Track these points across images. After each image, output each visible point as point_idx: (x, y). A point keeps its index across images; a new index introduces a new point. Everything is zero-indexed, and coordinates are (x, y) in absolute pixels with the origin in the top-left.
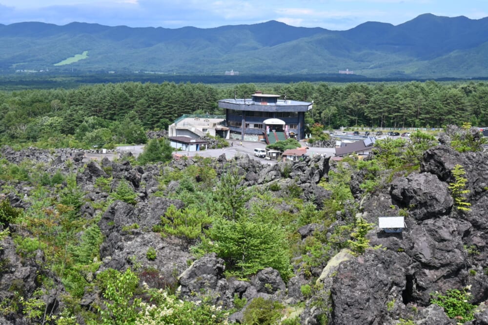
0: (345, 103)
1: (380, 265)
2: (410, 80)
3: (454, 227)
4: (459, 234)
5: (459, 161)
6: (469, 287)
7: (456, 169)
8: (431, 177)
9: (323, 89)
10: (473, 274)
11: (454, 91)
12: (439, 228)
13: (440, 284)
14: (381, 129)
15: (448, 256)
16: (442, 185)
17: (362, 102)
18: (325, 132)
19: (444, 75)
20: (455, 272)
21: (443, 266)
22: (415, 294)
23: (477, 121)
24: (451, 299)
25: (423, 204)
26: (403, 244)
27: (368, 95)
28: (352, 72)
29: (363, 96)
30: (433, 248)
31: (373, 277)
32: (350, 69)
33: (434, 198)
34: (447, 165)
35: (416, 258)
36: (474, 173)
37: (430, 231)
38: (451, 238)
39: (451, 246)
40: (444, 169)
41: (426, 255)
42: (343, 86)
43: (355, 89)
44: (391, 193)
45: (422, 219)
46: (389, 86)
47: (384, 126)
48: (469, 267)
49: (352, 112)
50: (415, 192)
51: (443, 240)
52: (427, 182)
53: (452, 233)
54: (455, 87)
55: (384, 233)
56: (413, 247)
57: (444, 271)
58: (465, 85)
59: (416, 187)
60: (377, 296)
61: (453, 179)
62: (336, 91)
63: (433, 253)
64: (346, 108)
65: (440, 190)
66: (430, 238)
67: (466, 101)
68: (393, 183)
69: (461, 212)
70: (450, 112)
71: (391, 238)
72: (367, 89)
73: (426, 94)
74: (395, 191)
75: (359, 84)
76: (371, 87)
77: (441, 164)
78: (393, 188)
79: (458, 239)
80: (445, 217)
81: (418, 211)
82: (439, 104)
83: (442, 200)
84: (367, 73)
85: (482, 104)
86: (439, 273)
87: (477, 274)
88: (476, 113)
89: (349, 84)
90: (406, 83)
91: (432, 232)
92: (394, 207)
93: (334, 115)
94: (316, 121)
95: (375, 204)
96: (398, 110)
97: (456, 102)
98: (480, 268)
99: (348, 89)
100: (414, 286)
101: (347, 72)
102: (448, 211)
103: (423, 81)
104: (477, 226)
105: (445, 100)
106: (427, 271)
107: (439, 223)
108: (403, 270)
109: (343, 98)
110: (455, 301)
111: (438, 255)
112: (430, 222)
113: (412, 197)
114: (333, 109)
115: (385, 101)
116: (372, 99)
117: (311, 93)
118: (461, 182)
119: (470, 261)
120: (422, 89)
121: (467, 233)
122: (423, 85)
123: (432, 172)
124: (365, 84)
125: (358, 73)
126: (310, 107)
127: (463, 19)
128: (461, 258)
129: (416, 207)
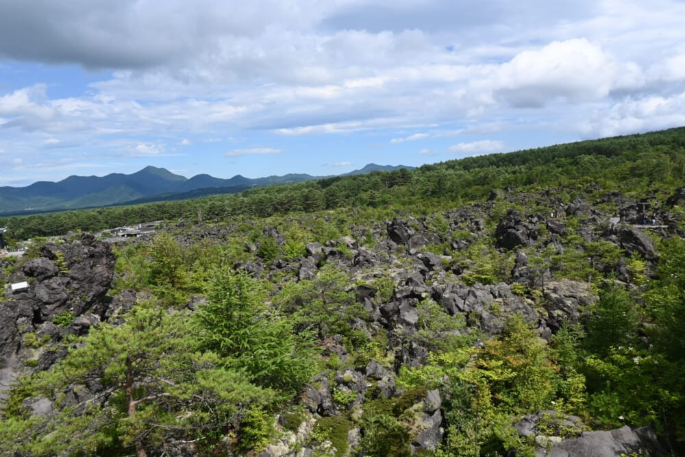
0: (28, 226)
1: (8, 309)
2: (67, 210)
3: (60, 281)
4: (63, 284)
5: (59, 249)
6: (72, 309)
7: (58, 253)
8: (44, 259)
9: (14, 220)
10: (74, 302)
11: (93, 213)
12: (52, 283)
13: (56, 310)
14: (54, 237)
15: (58, 296)
16: (50, 262)
17: (40, 224)
18: (17, 243)
19: (88, 206)
20: (64, 303)
21: (56, 301)
22: (42, 319)
23: (108, 226)
24: (63, 317)
25: (41, 273)
26: (29, 295)
27: (43, 220)
28: (33, 209)
29: (40, 221)
30: (49, 294)
31: (5, 316)
32: (32, 207)
33: (47, 269)
34: (53, 252)
35: (40, 300)
36: (69, 253)
37: (46, 286)
38: (58, 287)
39: (58, 291)
40: (52, 254)
41: (46, 298)
42: (26, 217)
43: (34, 218)
44: (23, 271)
45: (42, 281)
46: (55, 214)
47: (55, 235)
48: (72, 299)
49: (34, 230)
50: (37, 268)
51: (54, 289)
52: (42, 262)
53: (59, 284)
54: (94, 211)
55: (17, 292)
56: (35, 296)
57: (57, 304)
58: (99, 210)
59: (36, 265)
60: (9, 325)
61: (57, 258)
62: (22, 220)
63: (50, 296)
64: (29, 229)
65: (51, 265)
66: (47, 290)
67: (100, 217)
68: (24, 265)
69: (64, 274)
70: (92, 224)
71: (21, 294)
72: (42, 217)
73: (77, 216)
74: (25, 269)
75: (36, 215)
76: (44, 216)
77: (50, 252)
78: (24, 268)
79: (63, 287)
80: (55, 278)
81: (39, 277)
82: (86, 221)
83: (52, 269)
84: (42, 208)
85: (109, 218)
86: (54, 306)
87: (77, 302)
88: (107, 223)
89: (30, 216)
90: (65, 212)
91: (48, 286)
92: (26, 277)
93: (23, 233)
94: (12, 238)
95: (15, 277)
96: (62, 226)
97: (95, 219)
98: (78, 298)
99: (30, 218)
100: (42, 315)
101: (30, 209)
102: (56, 274)
103: (74, 210)
104: (73, 278)
105: (89, 218)
106: (47, 306)
107: (51, 281)
108: (31, 308)
109: (27, 224)
110: (65, 317)
111: (53, 297)
112: (46, 281)
113: (35, 271)
114: (22, 230)
115: (54, 222)
116: (46, 222)
117: (6, 223)
118: (61, 259)
119: (72, 296)
120: (75, 214)
121: (68, 283)
122: (75, 212)
123: (45, 256)
124: (40, 215)
125: (37, 209)
126: (5, 231)
127: (94, 177)
128: (66, 296)
129: (38, 275)
